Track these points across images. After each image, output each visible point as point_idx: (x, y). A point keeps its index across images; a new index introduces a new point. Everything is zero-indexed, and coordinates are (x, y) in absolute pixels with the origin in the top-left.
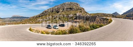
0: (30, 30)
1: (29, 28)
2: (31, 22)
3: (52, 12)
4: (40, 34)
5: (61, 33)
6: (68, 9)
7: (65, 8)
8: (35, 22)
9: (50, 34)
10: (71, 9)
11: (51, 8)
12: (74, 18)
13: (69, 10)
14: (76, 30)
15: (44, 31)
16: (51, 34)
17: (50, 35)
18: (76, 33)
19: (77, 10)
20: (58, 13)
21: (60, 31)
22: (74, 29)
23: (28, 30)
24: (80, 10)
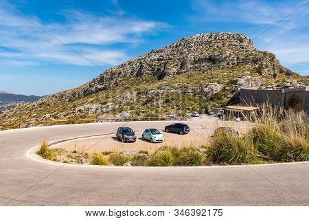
0: (43, 153)
1: (37, 147)
2: (48, 115)
3: (137, 76)
4: (87, 166)
5: (172, 158)
6: (200, 61)
7: (191, 57)
8: (66, 119)
9: (129, 163)
10: (212, 60)
11: (134, 58)
12: (225, 100)
13: (204, 64)
14: (241, 150)
15: (106, 154)
16: (132, 165)
17: (128, 168)
18: (242, 161)
19: (241, 63)
20: (160, 78)
21: (168, 153)
22: (230, 146)
23: (31, 155)
24: (255, 61)
